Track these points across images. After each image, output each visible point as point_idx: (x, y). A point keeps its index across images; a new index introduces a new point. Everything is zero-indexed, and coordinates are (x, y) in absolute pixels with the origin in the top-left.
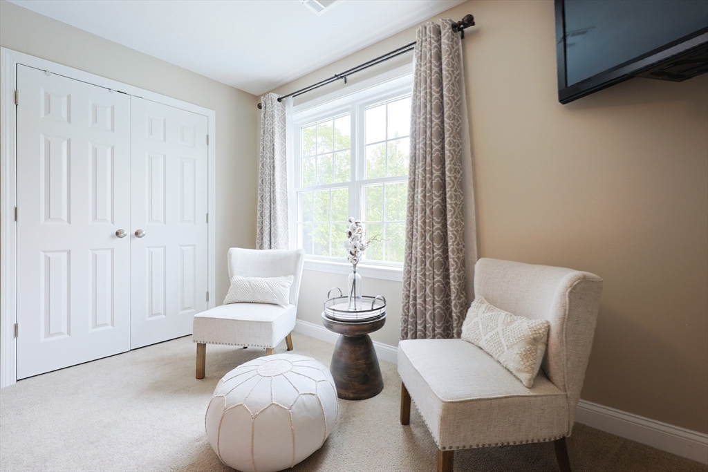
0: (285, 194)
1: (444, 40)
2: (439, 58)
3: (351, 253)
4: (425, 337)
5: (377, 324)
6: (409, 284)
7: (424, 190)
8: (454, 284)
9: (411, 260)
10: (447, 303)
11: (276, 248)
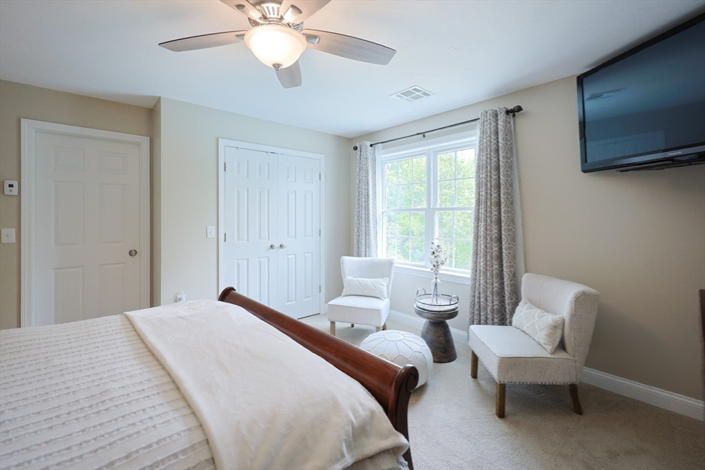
0: (375, 215)
1: (500, 123)
2: (497, 133)
3: (434, 266)
4: (486, 323)
5: (452, 314)
6: (475, 288)
7: (486, 225)
8: (507, 290)
9: (476, 271)
10: (502, 301)
11: (370, 256)
